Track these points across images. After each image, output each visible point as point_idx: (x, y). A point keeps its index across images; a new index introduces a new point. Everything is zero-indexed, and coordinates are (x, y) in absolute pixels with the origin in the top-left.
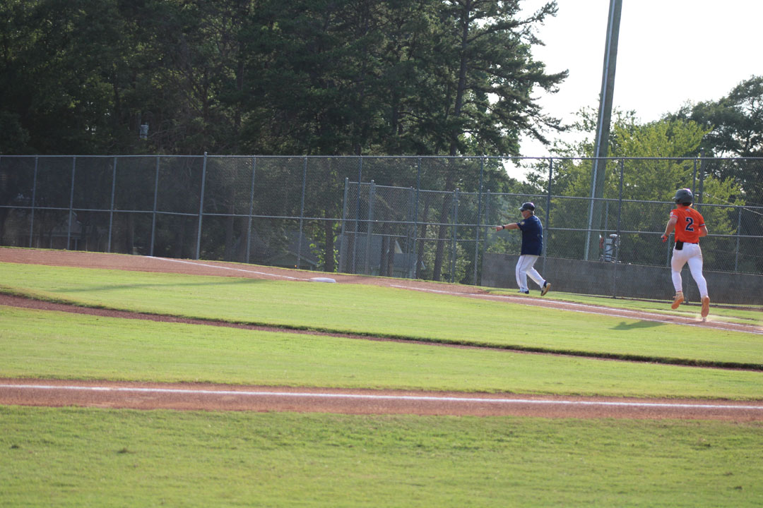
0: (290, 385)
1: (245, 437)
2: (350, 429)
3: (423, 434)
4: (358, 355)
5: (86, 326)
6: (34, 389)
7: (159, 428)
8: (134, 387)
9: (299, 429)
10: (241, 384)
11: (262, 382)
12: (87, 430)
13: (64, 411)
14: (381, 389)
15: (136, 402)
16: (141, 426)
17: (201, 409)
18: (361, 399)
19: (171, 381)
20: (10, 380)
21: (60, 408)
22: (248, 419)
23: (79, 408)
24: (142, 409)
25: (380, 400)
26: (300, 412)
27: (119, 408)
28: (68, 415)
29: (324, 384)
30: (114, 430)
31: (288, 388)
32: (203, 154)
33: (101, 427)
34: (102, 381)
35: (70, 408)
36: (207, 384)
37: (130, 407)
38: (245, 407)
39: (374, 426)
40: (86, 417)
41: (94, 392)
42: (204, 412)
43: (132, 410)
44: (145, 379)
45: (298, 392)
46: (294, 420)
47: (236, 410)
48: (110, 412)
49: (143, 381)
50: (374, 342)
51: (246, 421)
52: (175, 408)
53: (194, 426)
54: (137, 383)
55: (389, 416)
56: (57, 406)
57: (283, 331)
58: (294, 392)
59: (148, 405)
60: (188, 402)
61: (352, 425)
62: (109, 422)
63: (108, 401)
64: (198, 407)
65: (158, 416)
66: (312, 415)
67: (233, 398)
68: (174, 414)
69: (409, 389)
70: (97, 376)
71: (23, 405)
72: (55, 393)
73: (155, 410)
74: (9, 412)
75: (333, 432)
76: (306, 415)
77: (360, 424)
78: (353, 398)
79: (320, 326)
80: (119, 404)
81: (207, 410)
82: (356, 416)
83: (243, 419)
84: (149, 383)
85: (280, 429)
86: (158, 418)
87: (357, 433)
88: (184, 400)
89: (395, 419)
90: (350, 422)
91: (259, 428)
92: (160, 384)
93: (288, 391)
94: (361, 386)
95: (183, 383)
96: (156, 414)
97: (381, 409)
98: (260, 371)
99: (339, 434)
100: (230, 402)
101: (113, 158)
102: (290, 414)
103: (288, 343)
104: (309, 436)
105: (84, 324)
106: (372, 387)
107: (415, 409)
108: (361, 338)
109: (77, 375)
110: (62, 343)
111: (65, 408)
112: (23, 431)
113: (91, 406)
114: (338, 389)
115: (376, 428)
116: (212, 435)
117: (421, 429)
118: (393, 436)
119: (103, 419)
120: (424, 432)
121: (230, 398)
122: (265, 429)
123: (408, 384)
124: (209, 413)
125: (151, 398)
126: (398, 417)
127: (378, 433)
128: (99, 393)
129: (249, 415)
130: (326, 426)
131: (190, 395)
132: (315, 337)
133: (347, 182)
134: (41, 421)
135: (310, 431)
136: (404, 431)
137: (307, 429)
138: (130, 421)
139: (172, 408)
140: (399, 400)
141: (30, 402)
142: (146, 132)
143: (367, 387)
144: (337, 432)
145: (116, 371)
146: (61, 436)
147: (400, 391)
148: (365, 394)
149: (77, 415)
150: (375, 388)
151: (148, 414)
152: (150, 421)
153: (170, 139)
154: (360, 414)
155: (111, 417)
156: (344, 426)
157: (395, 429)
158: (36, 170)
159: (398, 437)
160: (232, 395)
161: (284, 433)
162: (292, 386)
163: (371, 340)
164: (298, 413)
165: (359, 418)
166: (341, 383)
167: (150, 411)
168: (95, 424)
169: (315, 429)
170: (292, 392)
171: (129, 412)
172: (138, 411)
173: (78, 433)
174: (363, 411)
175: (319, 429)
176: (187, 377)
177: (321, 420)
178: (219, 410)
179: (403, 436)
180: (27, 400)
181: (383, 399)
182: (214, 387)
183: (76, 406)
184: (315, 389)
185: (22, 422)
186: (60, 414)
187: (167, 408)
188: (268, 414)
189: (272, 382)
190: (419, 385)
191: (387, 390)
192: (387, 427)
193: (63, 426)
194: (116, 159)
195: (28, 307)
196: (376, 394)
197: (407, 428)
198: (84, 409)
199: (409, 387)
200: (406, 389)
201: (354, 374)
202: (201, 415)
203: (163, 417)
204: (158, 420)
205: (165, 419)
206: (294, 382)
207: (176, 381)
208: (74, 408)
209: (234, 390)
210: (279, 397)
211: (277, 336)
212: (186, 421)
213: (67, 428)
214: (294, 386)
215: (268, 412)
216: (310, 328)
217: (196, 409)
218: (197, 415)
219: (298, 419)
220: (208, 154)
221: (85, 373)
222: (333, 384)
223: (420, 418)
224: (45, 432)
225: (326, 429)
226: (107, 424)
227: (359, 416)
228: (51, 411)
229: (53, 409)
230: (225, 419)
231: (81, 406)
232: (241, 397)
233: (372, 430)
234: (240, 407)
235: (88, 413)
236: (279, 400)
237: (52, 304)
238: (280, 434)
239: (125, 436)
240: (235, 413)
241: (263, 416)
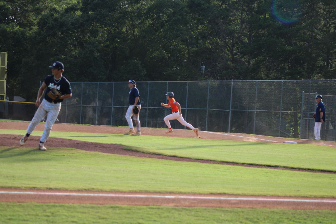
0: (266, 195)
1: (241, 221)
2: (295, 217)
3: (332, 220)
4: (303, 180)
5: (167, 166)
6: (136, 197)
7: (197, 216)
8: (187, 196)
9: (268, 217)
10: (241, 194)
11: (252, 193)
12: (161, 217)
13: (150, 208)
14: (313, 197)
15: (187, 203)
16: (188, 215)
17: (219, 207)
18: (302, 202)
19: (206, 193)
20: (125, 193)
21: (148, 207)
22: (243, 212)
23: (158, 207)
24: (189, 207)
25: (311, 202)
26: (269, 208)
27: (177, 206)
28: (152, 210)
29: (284, 195)
30: (174, 218)
31: (265, 196)
32: (231, 80)
33: (168, 216)
34: (171, 193)
35: (153, 207)
36: (224, 194)
37: (183, 206)
38: (242, 206)
39: (307, 215)
40: (160, 211)
41: (166, 199)
42: (220, 208)
43: (184, 207)
44: (193, 192)
45: (270, 198)
46: (266, 213)
47: (237, 208)
48: (173, 209)
49: (192, 193)
50: (312, 173)
51: (242, 213)
52: (206, 207)
53: (215, 215)
54: (189, 194)
55: (315, 211)
56: (147, 205)
57: (266, 168)
58: (268, 198)
59: (193, 205)
60: (213, 203)
61: (296, 215)
62: (172, 213)
63: (173, 203)
64: (218, 206)
65: (197, 210)
66: (275, 210)
67: (236, 201)
68: (205, 209)
69: (327, 197)
70: (168, 190)
71: (129, 205)
72: (146, 199)
73: (195, 208)
74: (122, 209)
75: (285, 219)
76: (272, 210)
77: (300, 215)
78: (298, 201)
79: (285, 165)
80: (178, 205)
81: (222, 207)
82: (298, 211)
83: (240, 212)
84: (194, 194)
85: (259, 217)
86: (197, 212)
87: (298, 219)
88: (211, 203)
89: (318, 212)
90: (294, 214)
91: (248, 217)
92: (200, 194)
93: (265, 198)
94: (302, 195)
95: (212, 194)
96: (196, 209)
97: (311, 207)
98: (252, 188)
99: (289, 220)
100: (234, 204)
101: (187, 82)
102: (264, 210)
103: (268, 174)
104: (273, 221)
105: (166, 165)
106: (308, 196)
107: (329, 207)
108: (305, 171)
109: (158, 190)
110: (153, 174)
111: (150, 206)
112: (128, 218)
113: (164, 206)
114: (290, 197)
115: (308, 217)
116: (224, 220)
117: (332, 217)
118: (316, 221)
119: (169, 212)
120: (332, 219)
121: (234, 202)
122: (251, 217)
123: (327, 194)
124: (223, 209)
125: (195, 201)
126: (320, 211)
127: (309, 219)
128: (169, 199)
129: (243, 210)
130: (282, 216)
131: (214, 200)
132: (282, 171)
133: (303, 93)
134: (138, 213)
135: (274, 218)
136: (322, 218)
137: (272, 217)
138: (183, 213)
139: (204, 206)
140: (321, 202)
141: (133, 203)
142: (204, 69)
143: (305, 196)
144: (288, 218)
145: (178, 188)
146: (147, 221)
147: (322, 198)
148: (304, 199)
149: (156, 210)
150: (309, 196)
151: (192, 209)
152: (193, 213)
153: (215, 73)
154: (300, 209)
155: (173, 211)
156: (291, 215)
157: (317, 217)
158: (149, 89)
159: (319, 221)
160: (236, 200)
161: (261, 219)
162: (267, 195)
163: (311, 172)
164: (268, 209)
165: (299, 212)
166: (292, 194)
167: (193, 208)
168: (165, 215)
169: (276, 217)
170: (266, 198)
171: (183, 209)
172: (187, 208)
173: (156, 219)
174: (302, 208)
175: (278, 217)
176: (214, 191)
177: (280, 212)
178: (228, 208)
179: (322, 221)
180: (132, 202)
181: (313, 202)
182: (227, 196)
183: (156, 206)
184: (279, 197)
185: (128, 213)
186: (148, 209)
187: (202, 207)
188: (253, 209)
189: (257, 193)
190: (332, 195)
191: (316, 197)
192: (314, 216)
193: (149, 216)
194: (188, 83)
195: (139, 156)
196: (310, 199)
197: (323, 216)
198: (160, 207)
199: (327, 196)
200: (325, 196)
201: (299, 189)
202: (219, 210)
203: (200, 211)
204: (197, 213)
205: (200, 212)
206: (268, 193)
207: (208, 193)
208: (155, 207)
209: (237, 197)
210: (260, 201)
211: (262, 170)
212: (211, 213)
213: (151, 216)
214: (268, 195)
215: (253, 208)
216: (280, 166)
217: (216, 207)
218: (217, 210)
219: (268, 212)
220: (233, 80)
221: (163, 189)
222: (288, 194)
223: (331, 212)
224: (140, 219)
225: (282, 217)
226: (171, 215)
227: (300, 211)
228: (143, 209)
229: (145, 207)
230: (231, 212)
231: (159, 206)
232: (240, 201)
233: (305, 217)
234: (239, 206)
235: (162, 209)
236: (259, 203)
237: (151, 155)
238: (258, 219)
239: (179, 220)
240: (236, 209)
241: (251, 211)
